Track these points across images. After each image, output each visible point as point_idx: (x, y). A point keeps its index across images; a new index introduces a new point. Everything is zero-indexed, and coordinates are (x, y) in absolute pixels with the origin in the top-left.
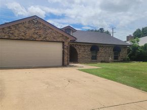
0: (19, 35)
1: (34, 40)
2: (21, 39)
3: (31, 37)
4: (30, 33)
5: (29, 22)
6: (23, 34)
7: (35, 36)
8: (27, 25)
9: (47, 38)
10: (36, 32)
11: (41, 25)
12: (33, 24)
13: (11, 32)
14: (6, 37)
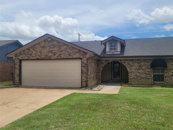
0: (35, 55)
1: (49, 59)
2: (38, 59)
3: (47, 56)
4: (45, 52)
5: (44, 41)
6: (39, 54)
7: (50, 54)
8: (42, 44)
9: (62, 56)
10: (51, 50)
11: (55, 43)
12: (47, 43)
13: (30, 53)
14: (26, 58)
